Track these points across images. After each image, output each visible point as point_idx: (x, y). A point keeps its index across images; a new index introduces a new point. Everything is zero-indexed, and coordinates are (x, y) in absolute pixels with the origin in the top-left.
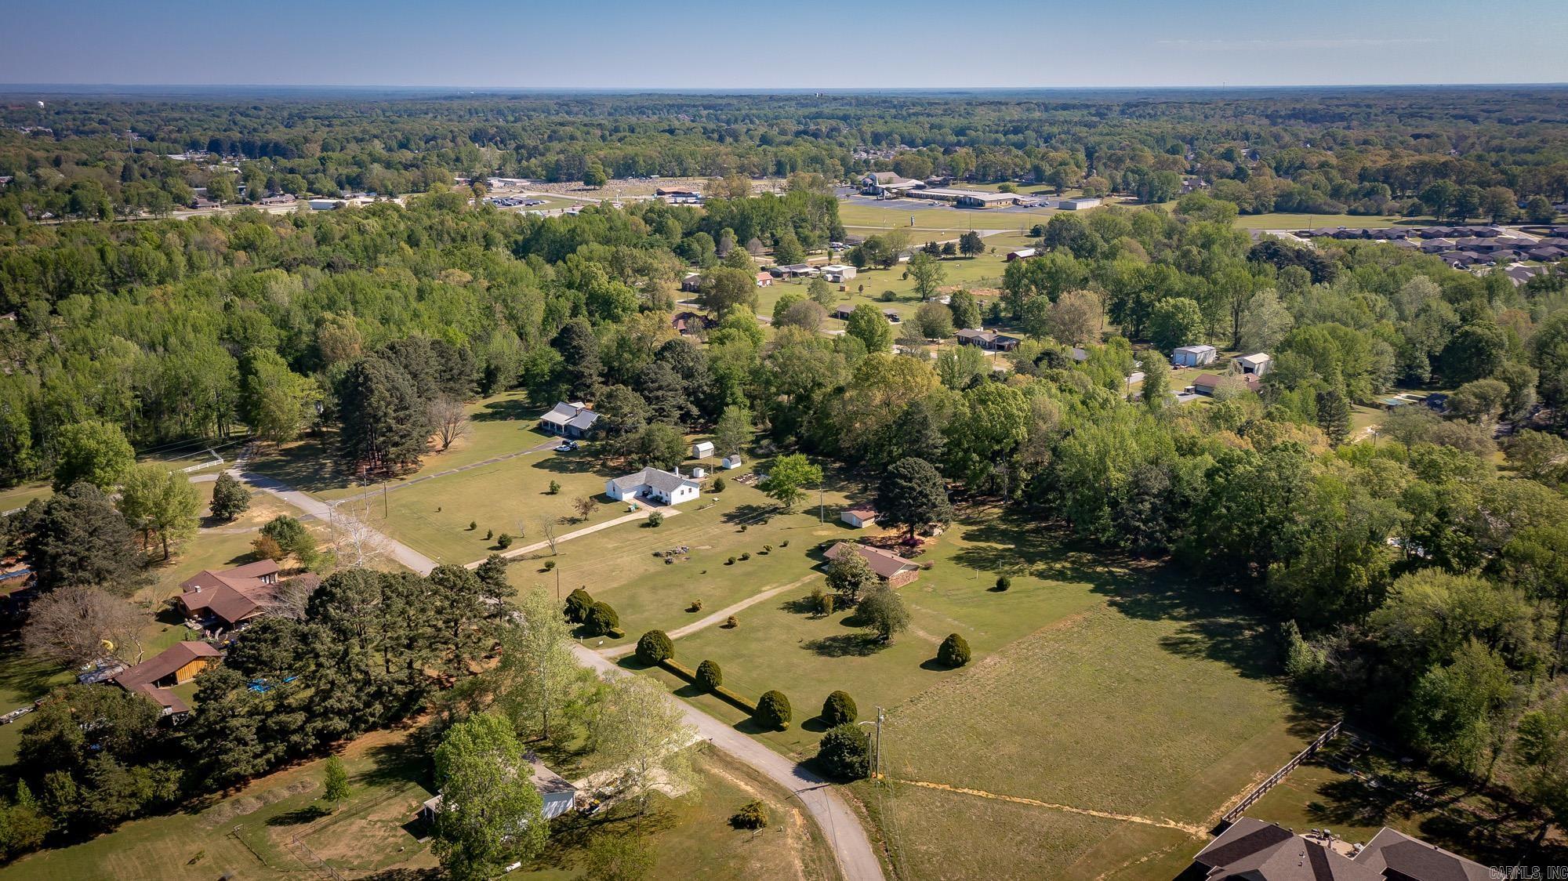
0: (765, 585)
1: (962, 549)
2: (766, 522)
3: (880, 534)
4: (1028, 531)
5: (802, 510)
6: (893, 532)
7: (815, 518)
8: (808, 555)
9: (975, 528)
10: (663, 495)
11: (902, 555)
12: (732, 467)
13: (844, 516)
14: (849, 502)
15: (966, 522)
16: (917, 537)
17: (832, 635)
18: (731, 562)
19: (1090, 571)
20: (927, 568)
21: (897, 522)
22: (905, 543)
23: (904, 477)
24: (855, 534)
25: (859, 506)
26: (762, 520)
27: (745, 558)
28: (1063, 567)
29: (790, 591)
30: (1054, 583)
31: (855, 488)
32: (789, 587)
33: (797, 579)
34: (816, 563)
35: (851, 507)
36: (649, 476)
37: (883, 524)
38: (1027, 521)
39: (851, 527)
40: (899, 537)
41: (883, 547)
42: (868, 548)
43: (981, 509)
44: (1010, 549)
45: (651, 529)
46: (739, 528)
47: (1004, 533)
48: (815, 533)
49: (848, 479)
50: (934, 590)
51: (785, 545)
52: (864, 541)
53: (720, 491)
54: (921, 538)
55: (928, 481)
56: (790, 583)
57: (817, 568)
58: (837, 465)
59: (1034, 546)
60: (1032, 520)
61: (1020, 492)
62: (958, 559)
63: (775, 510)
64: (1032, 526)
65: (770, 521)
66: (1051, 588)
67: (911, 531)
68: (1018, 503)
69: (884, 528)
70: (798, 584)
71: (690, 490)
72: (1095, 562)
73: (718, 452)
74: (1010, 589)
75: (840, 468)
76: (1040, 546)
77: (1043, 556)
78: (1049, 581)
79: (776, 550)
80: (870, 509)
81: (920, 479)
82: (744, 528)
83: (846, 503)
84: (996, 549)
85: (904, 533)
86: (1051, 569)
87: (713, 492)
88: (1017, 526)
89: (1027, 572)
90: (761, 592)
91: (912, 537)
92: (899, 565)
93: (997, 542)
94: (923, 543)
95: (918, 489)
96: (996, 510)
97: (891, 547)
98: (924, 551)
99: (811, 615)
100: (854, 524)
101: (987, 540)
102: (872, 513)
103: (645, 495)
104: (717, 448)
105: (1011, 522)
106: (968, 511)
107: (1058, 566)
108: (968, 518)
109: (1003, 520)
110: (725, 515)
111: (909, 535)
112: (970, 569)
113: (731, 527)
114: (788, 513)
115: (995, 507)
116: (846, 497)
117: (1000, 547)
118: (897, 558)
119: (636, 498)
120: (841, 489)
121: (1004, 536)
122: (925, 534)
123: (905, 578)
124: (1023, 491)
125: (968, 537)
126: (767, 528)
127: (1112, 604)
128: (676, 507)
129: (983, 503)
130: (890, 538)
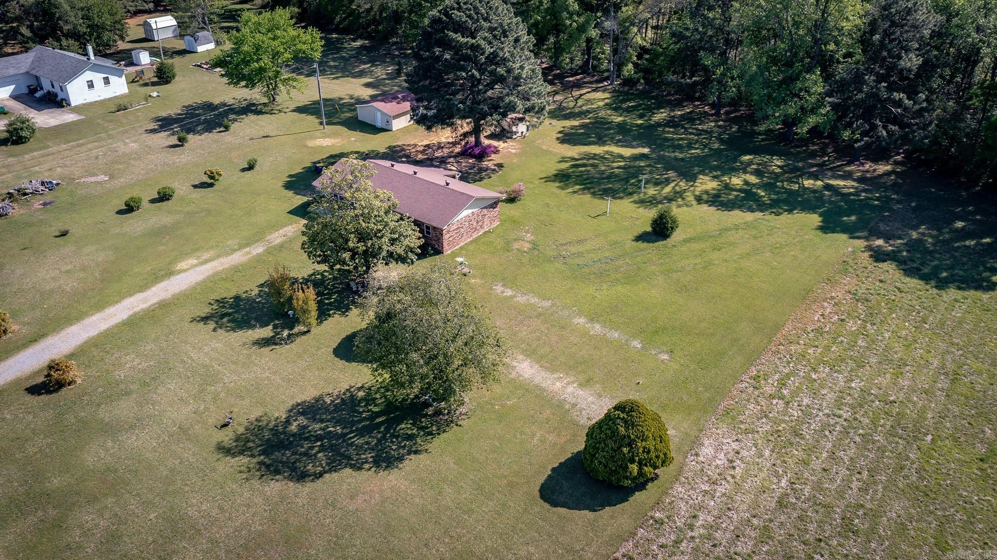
0: (184, 256)
1: (563, 160)
2: (227, 128)
3: (421, 138)
4: (658, 124)
5: (292, 107)
6: (444, 135)
7: (312, 120)
8: (289, 186)
9: (576, 123)
10: (57, 90)
11: (464, 178)
12: (200, 49)
13: (363, 113)
14: (371, 92)
15: (559, 113)
16: (486, 142)
17: (308, 395)
18: (130, 208)
19: (796, 187)
20: (511, 200)
21: (452, 117)
22: (464, 153)
23: (460, 28)
24: (379, 143)
25: (385, 97)
26: (220, 125)
27: (164, 197)
28: (746, 183)
29: (236, 270)
30: (749, 217)
31: (380, 72)
32: (237, 258)
33: (257, 237)
34: (300, 200)
35: (374, 98)
36: (38, 60)
37: (425, 122)
38: (651, 110)
39: (373, 129)
40: (454, 144)
41: (429, 162)
42: (399, 167)
43: (576, 93)
44: (643, 156)
45: (10, 148)
46: (174, 140)
47: (622, 128)
48: (311, 143)
49: (373, 61)
50: (535, 246)
51: (251, 167)
52: (395, 154)
53: (167, 82)
54: (494, 143)
55: (505, 34)
56: (241, 247)
57: (301, 211)
58: (358, 43)
59: (680, 148)
60: (659, 107)
61: (630, 66)
62: (562, 178)
63: (250, 109)
64: (661, 116)
65: (234, 127)
66: (747, 226)
67: (476, 131)
68: (629, 82)
69: (429, 128)
70: (258, 249)
71: (107, 81)
72: (796, 173)
73: (182, 29)
74: (677, 236)
75: (362, 47)
76: (690, 146)
77: (703, 165)
78: (736, 213)
79: (230, 177)
80: (404, 99)
81: (491, 30)
82: (182, 140)
83: (367, 93)
84: (621, 156)
85: (465, 135)
86: (727, 187)
87: (154, 84)
88: (641, 116)
89: (689, 197)
90: (170, 274)
91: (478, 143)
92: (464, 200)
93: (617, 143)
94: (496, 151)
95: (489, 50)
96: (599, 95)
97: (442, 162)
98: (500, 166)
99: (267, 332)
100: (379, 124)
101: (601, 141)
102: (407, 105)
103: (32, 91)
104: (180, 25)
105: (628, 110)
106: (558, 98)
107: (736, 181)
108: (560, 108)
109: (615, 109)
110: (158, 119)
111: (472, 139)
112: (587, 197)
113: (165, 139)
114: (271, 113)
115: (595, 90)
116: (368, 85)
117: (627, 152)
118: (457, 185)
119: (15, 97)
120: (361, 74)
121: (625, 134)
122: (503, 135)
123: (473, 224)
124: (636, 65)
125: (567, 138)
126: (227, 138)
127: (879, 256)
128: (78, 109)
129: (578, 85)
130: (440, 147)
